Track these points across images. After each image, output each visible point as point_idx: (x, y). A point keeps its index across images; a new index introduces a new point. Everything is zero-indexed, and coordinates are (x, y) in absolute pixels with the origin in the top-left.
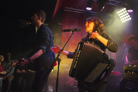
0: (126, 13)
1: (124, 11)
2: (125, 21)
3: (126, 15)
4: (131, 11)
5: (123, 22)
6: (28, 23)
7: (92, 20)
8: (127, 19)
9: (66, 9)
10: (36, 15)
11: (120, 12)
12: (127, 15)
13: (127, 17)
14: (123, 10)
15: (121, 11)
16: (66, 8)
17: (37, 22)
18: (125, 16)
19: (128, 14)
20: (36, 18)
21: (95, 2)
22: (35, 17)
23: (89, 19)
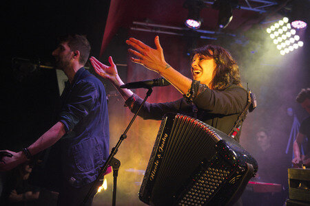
0: (289, 30)
1: (285, 24)
2: (287, 51)
3: (289, 34)
4: (301, 25)
5: (283, 53)
6: (35, 66)
7: (211, 52)
8: (292, 44)
9: (135, 26)
10: (66, 46)
11: (273, 28)
12: (293, 36)
13: (292, 40)
14: (281, 22)
15: (277, 25)
16: (134, 23)
17: (69, 63)
18: (288, 39)
19: (293, 32)
20: (66, 53)
21: (209, 5)
22: (63, 49)
23: (201, 49)
